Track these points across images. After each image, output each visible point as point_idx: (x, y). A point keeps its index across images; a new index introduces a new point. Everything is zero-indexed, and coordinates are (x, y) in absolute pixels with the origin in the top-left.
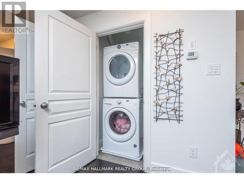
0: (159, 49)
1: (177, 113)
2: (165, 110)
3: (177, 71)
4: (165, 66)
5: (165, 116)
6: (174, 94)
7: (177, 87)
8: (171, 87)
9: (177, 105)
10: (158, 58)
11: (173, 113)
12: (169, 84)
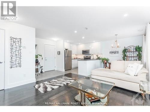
0: (12, 42)
1: (20, 64)
2: (15, 64)
3: (20, 51)
4: (15, 49)
5: (15, 66)
6: (19, 58)
7: (20, 56)
8: (17, 56)
9: (20, 62)
10: (12, 46)
11: (18, 64)
12: (17, 55)
